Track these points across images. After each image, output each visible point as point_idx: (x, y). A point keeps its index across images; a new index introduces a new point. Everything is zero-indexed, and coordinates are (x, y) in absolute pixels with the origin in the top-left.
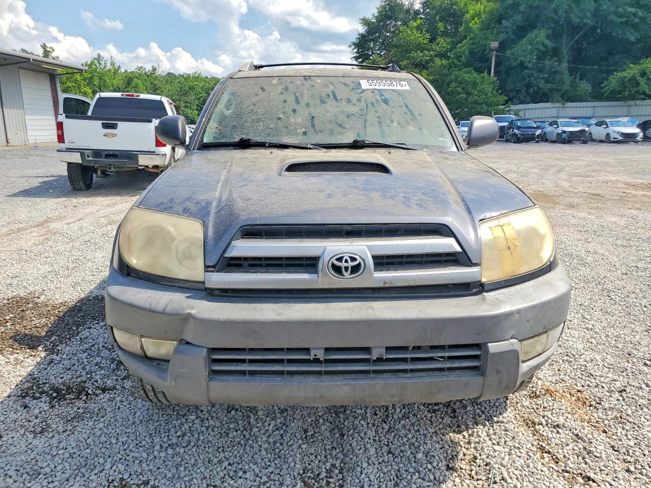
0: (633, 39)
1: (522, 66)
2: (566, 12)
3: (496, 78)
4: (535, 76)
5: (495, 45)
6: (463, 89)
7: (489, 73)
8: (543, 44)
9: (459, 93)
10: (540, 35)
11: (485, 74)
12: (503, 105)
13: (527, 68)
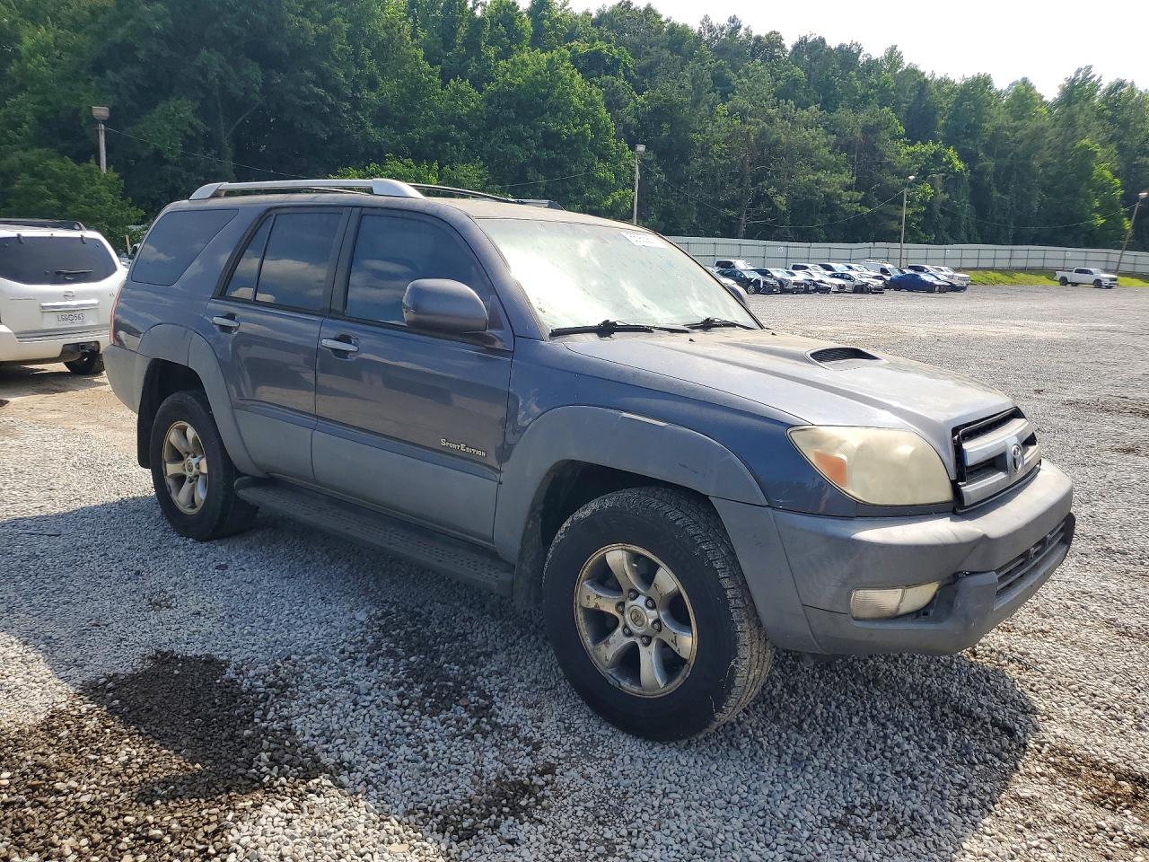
0: (324, 136)
1: (158, 157)
2: (221, 79)
3: (116, 175)
4: (185, 176)
5: (101, 112)
6: (50, 188)
7: (98, 163)
8: (190, 125)
9: (43, 196)
10: (183, 108)
11: (92, 164)
12: (138, 224)
13: (166, 161)
